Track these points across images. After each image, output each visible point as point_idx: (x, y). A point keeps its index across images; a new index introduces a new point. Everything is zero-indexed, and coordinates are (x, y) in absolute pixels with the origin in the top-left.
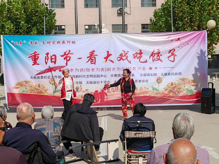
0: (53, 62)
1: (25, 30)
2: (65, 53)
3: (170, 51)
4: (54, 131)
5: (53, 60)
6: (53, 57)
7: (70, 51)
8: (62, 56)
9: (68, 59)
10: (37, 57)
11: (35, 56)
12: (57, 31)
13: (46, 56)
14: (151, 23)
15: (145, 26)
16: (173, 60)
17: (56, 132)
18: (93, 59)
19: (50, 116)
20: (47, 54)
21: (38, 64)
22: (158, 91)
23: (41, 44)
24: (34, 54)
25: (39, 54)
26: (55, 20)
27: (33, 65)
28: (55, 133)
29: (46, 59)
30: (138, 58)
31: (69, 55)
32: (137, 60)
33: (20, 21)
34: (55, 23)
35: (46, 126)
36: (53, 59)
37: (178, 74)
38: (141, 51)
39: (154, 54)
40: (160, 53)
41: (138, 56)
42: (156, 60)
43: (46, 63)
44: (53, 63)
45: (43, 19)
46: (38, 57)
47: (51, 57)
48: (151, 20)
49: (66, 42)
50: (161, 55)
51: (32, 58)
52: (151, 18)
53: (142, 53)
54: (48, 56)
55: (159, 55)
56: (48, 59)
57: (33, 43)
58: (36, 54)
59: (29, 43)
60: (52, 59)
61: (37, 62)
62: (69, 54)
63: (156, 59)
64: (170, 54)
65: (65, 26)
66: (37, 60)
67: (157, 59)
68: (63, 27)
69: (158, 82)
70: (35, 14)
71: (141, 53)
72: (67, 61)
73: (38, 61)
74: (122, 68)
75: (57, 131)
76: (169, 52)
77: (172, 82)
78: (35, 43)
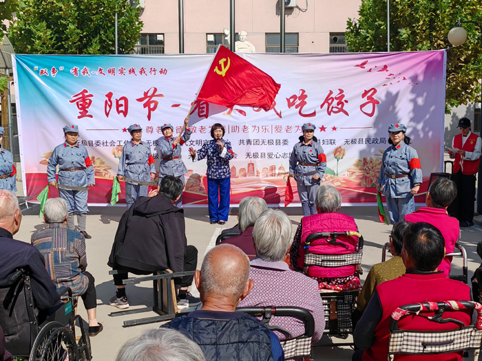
0: (122, 111)
1: (75, 43)
2: (146, 94)
3: (366, 92)
4: (68, 248)
5: (120, 109)
6: (122, 102)
7: (156, 90)
8: (140, 100)
9: (152, 106)
10: (88, 101)
11: (84, 99)
12: (148, 45)
13: (107, 99)
14: (349, 30)
15: (338, 37)
16: (370, 112)
17: (72, 250)
18: (204, 108)
19: (61, 216)
20: (109, 95)
21: (91, 116)
22: (336, 176)
23: (95, 74)
24: (81, 96)
25: (91, 96)
26: (140, 23)
27: (79, 117)
28: (71, 253)
29: (108, 106)
30: (297, 107)
31: (153, 99)
32: (294, 110)
33: (64, 22)
34: (139, 28)
35: (53, 239)
36: (122, 105)
37: (379, 142)
38: (304, 91)
39: (332, 98)
40: (343, 96)
41: (298, 102)
42: (335, 112)
43: (107, 114)
44: (122, 114)
45: (114, 20)
46: (91, 101)
47: (117, 101)
48: (349, 23)
49: (147, 71)
50: (346, 101)
51: (77, 103)
52: (350, 20)
53: (306, 96)
54: (112, 99)
55: (343, 101)
56: (110, 106)
57: (79, 71)
58: (86, 94)
59: (71, 71)
60: (118, 106)
61: (87, 112)
62: (153, 95)
63: (335, 110)
64: (365, 100)
65: (163, 34)
66: (88, 107)
67: (337, 110)
68: (160, 38)
69: (336, 158)
70: (97, 8)
71: (303, 97)
72: (150, 110)
73: (90, 110)
74: (264, 128)
75: (74, 248)
76: (363, 96)
77: (365, 157)
78: (84, 72)
